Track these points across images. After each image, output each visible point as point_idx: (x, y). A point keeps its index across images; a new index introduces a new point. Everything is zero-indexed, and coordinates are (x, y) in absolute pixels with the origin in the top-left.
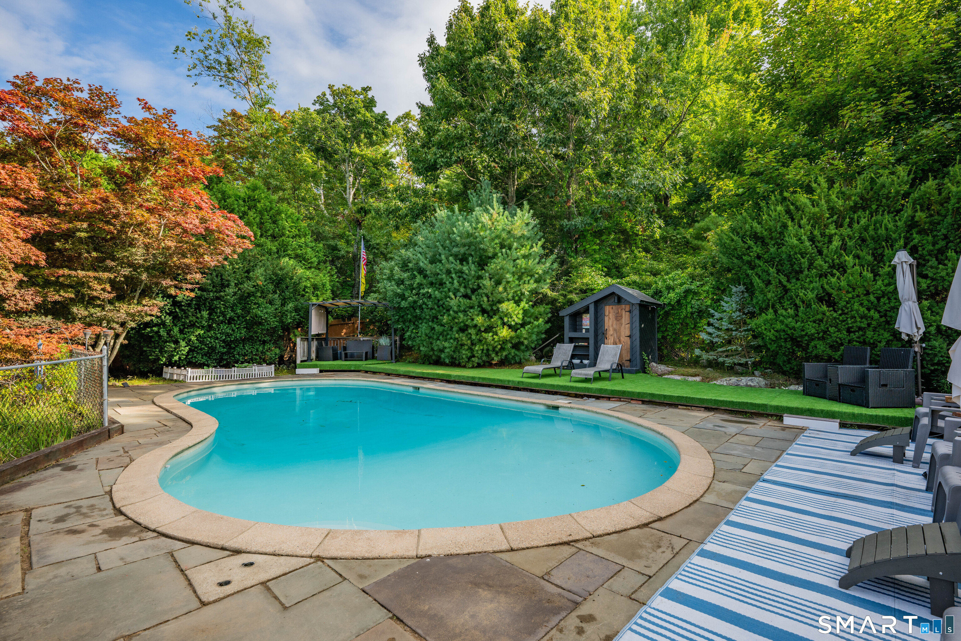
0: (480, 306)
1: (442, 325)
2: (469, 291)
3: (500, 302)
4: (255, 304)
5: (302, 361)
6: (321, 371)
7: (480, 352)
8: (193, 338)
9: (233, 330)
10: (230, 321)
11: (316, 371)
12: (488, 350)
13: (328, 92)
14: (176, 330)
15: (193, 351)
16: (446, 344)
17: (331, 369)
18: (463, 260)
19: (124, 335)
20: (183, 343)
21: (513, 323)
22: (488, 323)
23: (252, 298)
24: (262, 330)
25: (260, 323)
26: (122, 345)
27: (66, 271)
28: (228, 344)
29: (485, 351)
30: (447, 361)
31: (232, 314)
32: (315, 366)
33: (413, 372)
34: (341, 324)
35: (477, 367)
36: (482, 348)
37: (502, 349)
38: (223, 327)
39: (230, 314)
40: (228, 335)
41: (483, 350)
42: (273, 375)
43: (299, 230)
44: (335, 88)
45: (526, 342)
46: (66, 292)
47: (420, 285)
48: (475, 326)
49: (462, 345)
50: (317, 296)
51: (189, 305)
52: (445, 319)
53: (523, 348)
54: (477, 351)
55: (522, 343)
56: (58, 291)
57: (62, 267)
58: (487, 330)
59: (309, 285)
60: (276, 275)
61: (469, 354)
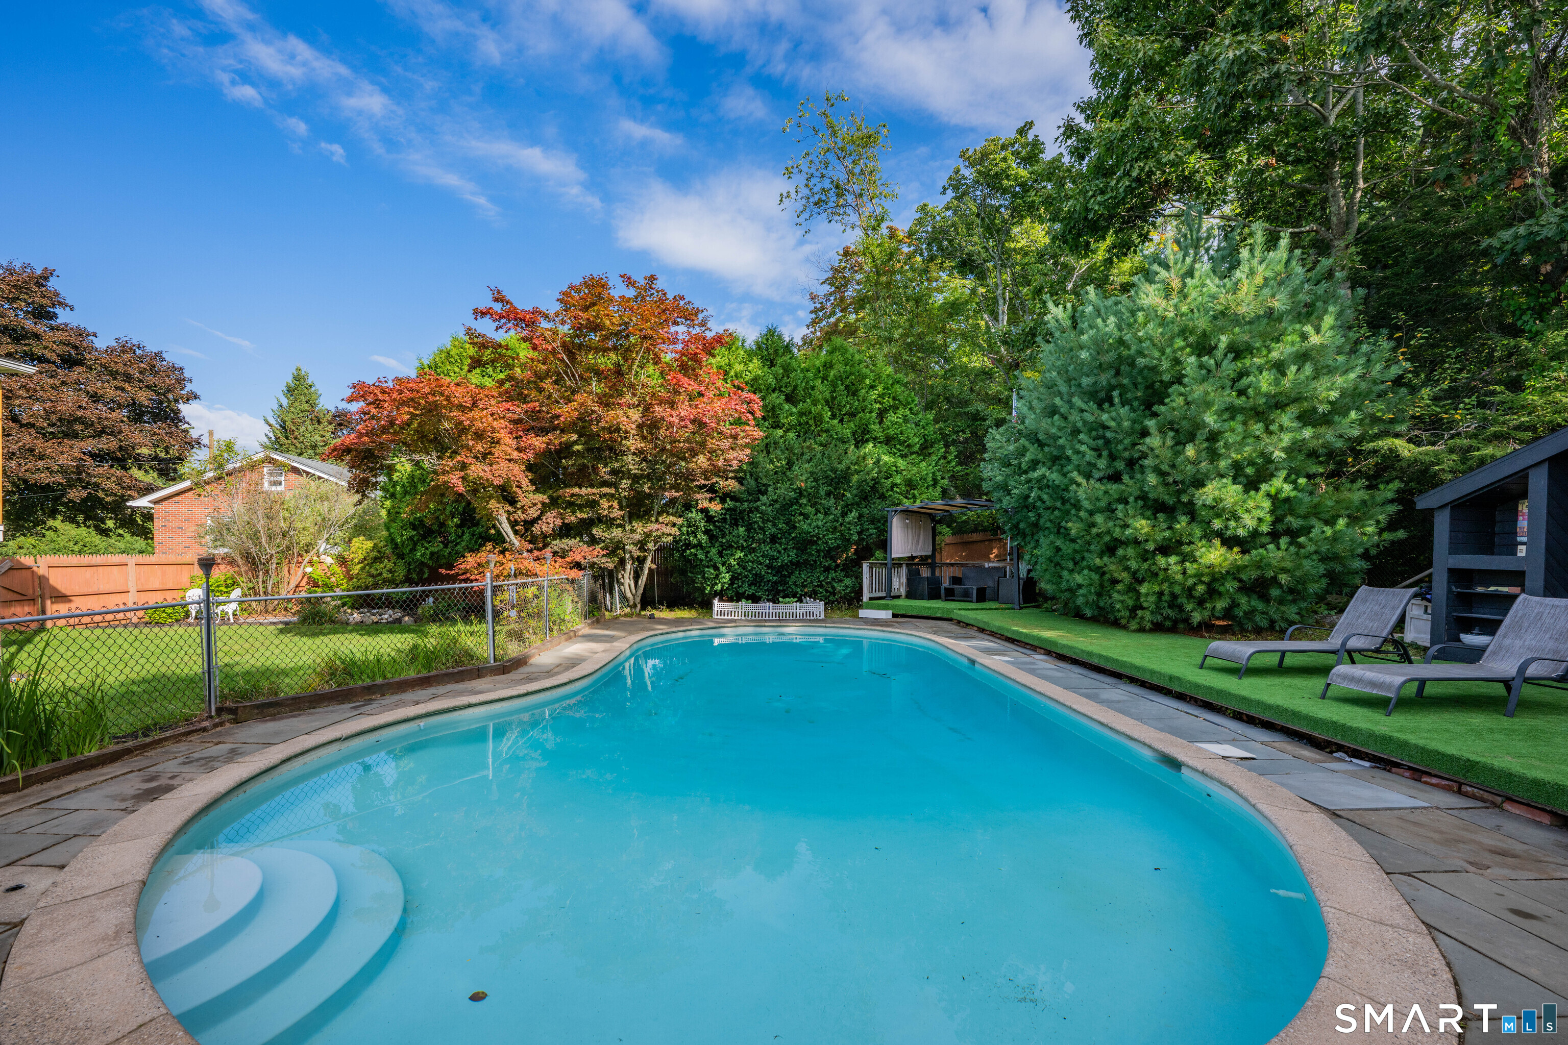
0: (1143, 497)
1: (1073, 541)
2: (1120, 465)
3: (1199, 483)
4: (801, 514)
5: (871, 599)
6: (895, 616)
7: (1152, 599)
8: (733, 562)
9: (779, 552)
10: (774, 539)
11: (885, 615)
12: (1174, 596)
13: (961, 164)
14: (714, 551)
15: (737, 579)
16: (1079, 579)
17: (909, 613)
18: (1103, 400)
19: (650, 558)
20: (723, 569)
21: (1241, 532)
22: (1167, 534)
23: (795, 507)
24: (818, 551)
25: (815, 543)
26: (650, 570)
27: (576, 490)
28: (778, 571)
29: (1166, 598)
30: (1089, 613)
31: (774, 530)
32: (886, 608)
33: (1008, 630)
34: (990, 540)
35: (1151, 631)
36: (1157, 588)
37: (1212, 592)
38: (766, 548)
39: (771, 530)
40: (773, 559)
41: (1161, 594)
42: (822, 617)
43: (894, 399)
44: (970, 153)
45: (1283, 578)
46: (582, 512)
47: (1034, 464)
48: (1136, 542)
49: (1115, 582)
50: (914, 497)
51: (724, 520)
52: (1074, 527)
53: (1275, 592)
54: (1147, 595)
55: (1274, 581)
56: (574, 513)
57: (571, 486)
58: (1165, 550)
59: (898, 481)
60: (834, 470)
61: (1130, 603)
